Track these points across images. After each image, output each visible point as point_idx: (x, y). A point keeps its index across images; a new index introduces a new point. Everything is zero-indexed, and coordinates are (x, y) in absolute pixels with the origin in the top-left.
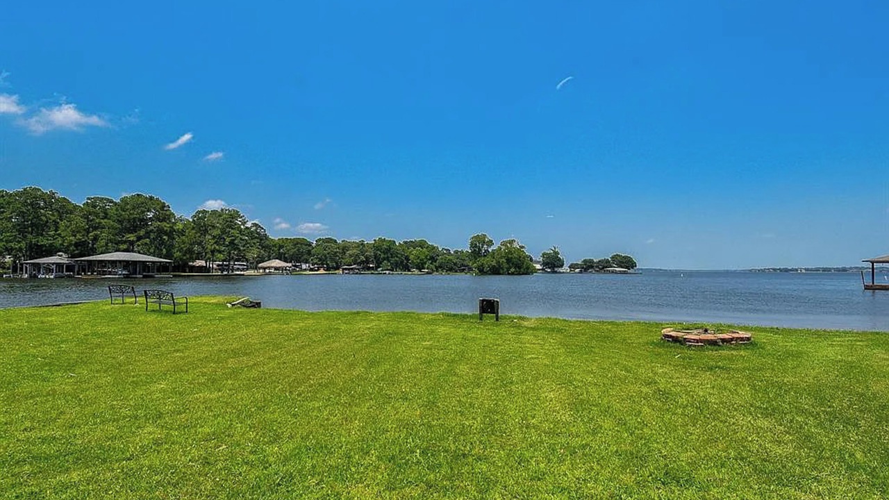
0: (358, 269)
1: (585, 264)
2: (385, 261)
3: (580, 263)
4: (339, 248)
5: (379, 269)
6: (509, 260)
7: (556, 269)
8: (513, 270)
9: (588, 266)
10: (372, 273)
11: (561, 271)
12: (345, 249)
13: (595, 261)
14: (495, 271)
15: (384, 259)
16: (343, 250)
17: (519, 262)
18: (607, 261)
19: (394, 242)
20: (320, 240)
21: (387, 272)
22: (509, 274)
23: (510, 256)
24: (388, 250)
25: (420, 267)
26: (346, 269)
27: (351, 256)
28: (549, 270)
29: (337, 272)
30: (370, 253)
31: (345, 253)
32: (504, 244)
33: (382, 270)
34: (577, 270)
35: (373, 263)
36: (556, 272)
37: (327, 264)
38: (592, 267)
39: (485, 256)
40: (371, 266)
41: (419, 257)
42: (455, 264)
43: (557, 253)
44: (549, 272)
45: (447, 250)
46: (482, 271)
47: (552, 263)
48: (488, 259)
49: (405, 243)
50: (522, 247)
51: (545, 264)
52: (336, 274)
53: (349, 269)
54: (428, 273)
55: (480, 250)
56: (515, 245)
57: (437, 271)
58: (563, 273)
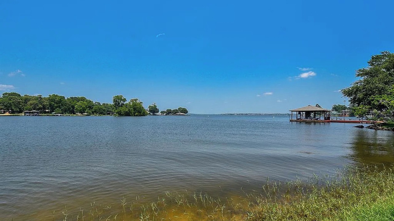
0: (37, 113)
1: (168, 112)
2: (57, 108)
3: (165, 111)
4: (22, 100)
5: (53, 113)
6: (135, 109)
7: (155, 113)
8: (137, 114)
9: (169, 112)
10: (48, 115)
11: (158, 114)
12: (27, 100)
13: (172, 110)
14: (128, 114)
15: (57, 107)
16: (25, 101)
17: (140, 110)
18: (177, 110)
19: (64, 97)
20: (6, 94)
21: (59, 115)
22: (135, 116)
23: (135, 107)
24: (60, 101)
25: (82, 112)
26: (27, 113)
27: (31, 104)
28: (152, 114)
29: (20, 114)
30: (46, 103)
31: (27, 102)
32: (132, 101)
33: (55, 114)
34: (165, 114)
35: (48, 109)
36: (155, 115)
37: (12, 109)
38: (171, 113)
39: (122, 106)
40: (47, 111)
41: (81, 107)
42: (104, 110)
43: (155, 106)
44: (152, 115)
45: (98, 103)
46: (120, 114)
47: (154, 110)
48: (124, 108)
49: (72, 98)
50: (142, 103)
51: (150, 111)
52: (19, 115)
53: (30, 113)
54: (87, 115)
55: (119, 103)
56: (138, 102)
57: (93, 114)
58: (158, 115)
